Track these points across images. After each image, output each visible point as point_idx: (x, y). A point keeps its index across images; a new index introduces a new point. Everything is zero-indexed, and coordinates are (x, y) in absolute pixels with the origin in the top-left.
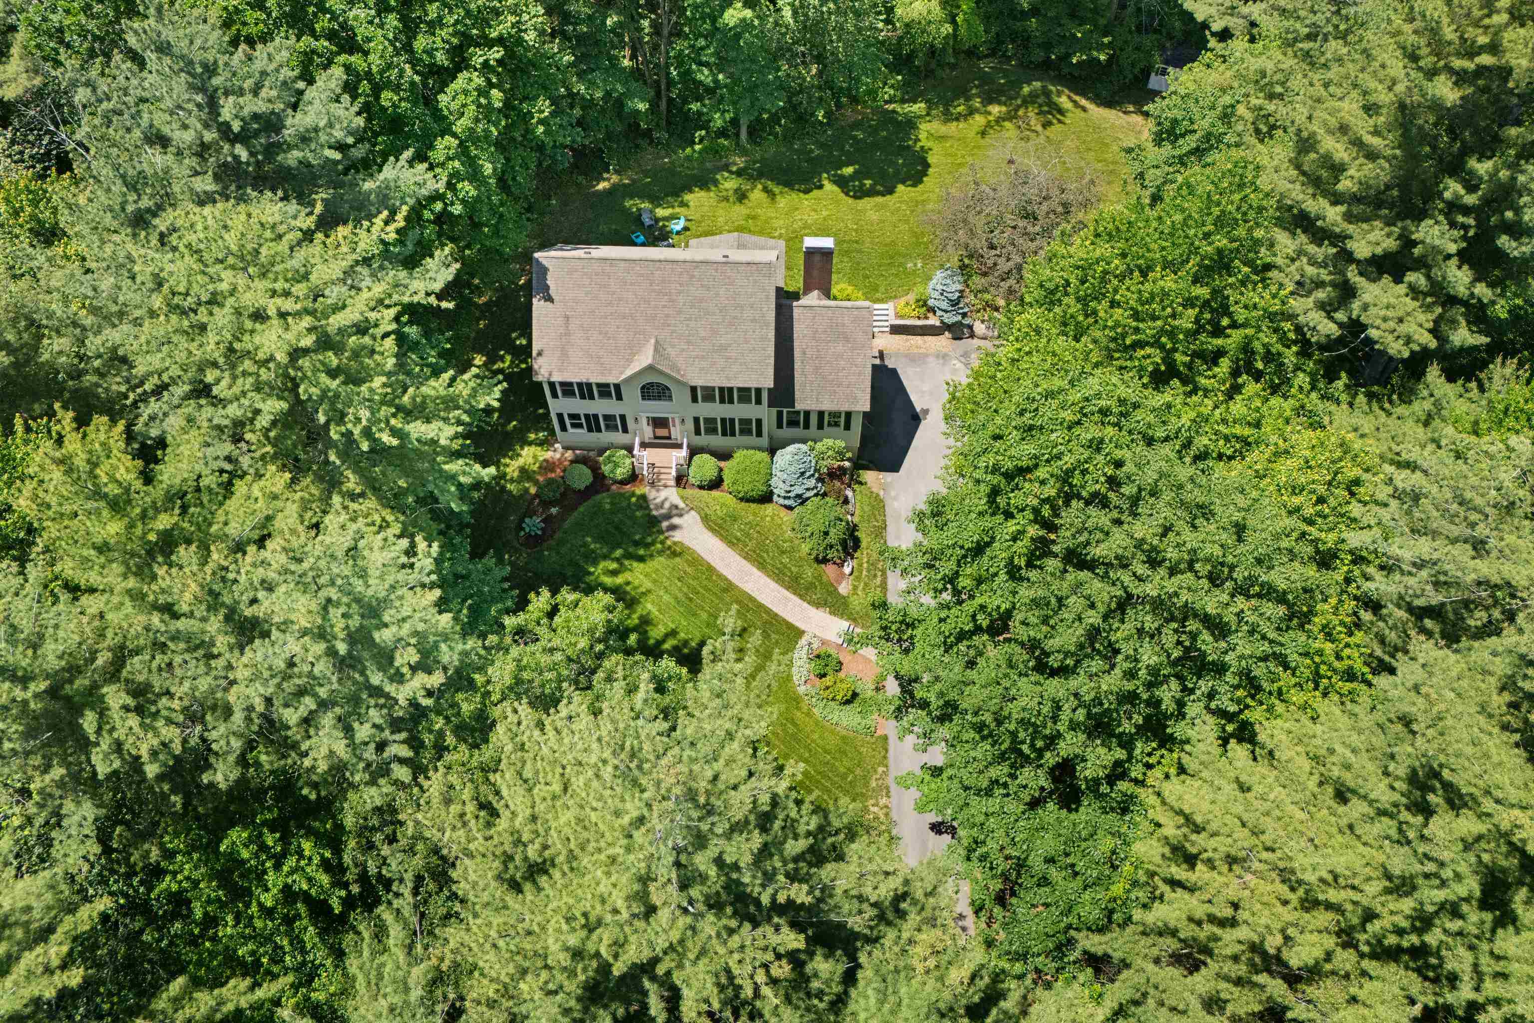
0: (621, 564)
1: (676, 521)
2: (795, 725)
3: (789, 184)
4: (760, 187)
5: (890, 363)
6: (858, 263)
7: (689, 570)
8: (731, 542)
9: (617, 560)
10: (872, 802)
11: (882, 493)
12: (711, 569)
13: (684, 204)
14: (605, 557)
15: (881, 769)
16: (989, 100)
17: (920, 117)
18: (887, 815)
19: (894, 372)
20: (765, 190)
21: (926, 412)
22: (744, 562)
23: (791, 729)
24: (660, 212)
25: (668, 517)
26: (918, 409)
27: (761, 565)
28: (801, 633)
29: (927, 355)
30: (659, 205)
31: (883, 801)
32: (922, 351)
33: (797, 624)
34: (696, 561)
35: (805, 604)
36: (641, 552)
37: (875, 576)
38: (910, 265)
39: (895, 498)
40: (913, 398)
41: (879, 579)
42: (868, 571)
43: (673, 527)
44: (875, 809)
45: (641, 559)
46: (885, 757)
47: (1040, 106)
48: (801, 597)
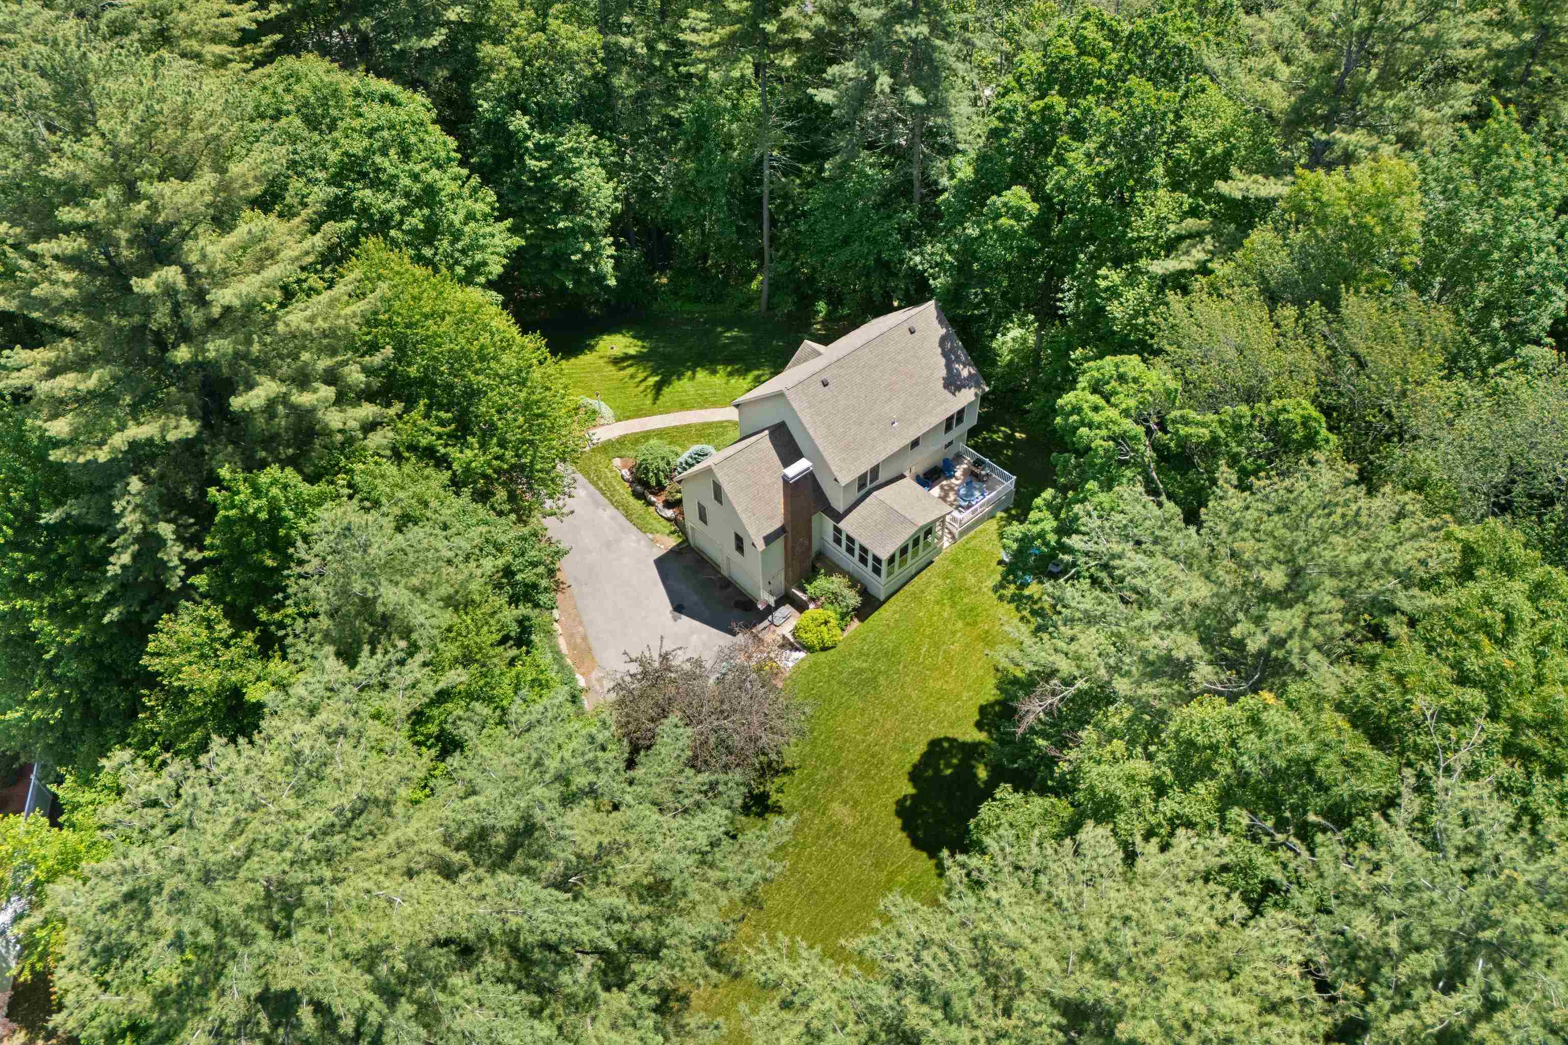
5: (742, 638)
11: (650, 537)
21: (675, 619)
22: (688, 423)
26: (683, 617)
27: (678, 428)
33: (624, 422)
35: (629, 433)
37: (606, 486)
39: (637, 542)
40: (695, 623)
41: (602, 487)
42: (613, 485)
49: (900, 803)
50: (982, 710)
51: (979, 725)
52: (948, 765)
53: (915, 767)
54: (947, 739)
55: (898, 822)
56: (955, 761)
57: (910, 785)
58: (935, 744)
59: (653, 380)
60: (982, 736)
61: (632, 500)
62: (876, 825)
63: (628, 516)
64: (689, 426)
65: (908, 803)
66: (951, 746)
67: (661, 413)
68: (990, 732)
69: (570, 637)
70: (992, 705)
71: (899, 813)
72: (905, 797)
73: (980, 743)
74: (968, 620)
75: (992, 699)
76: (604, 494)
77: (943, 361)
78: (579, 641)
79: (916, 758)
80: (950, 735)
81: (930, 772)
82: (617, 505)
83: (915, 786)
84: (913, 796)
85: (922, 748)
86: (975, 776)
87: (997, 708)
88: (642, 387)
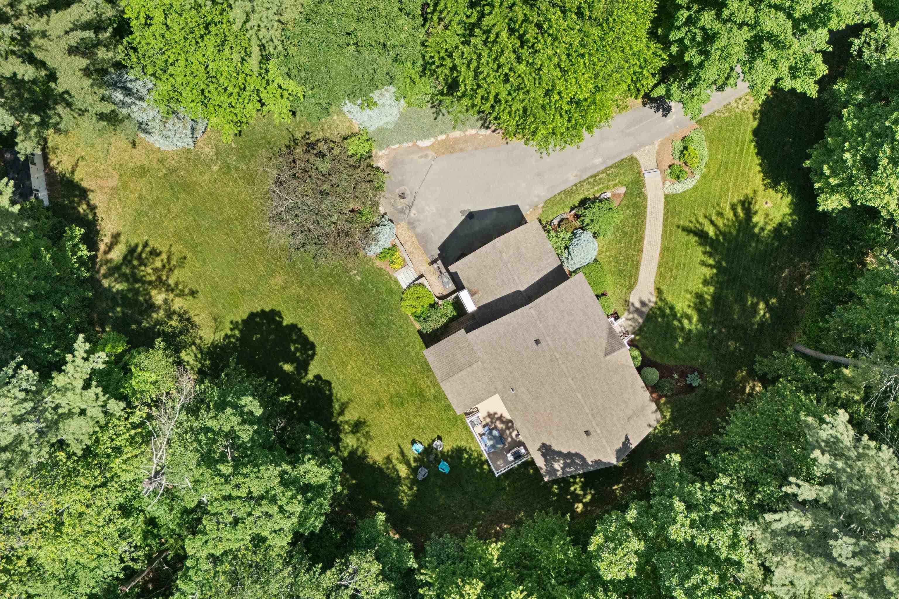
0: (682, 317)
1: (638, 305)
2: (719, 170)
3: (329, 399)
4: (341, 418)
5: (436, 253)
6: (377, 311)
7: (668, 276)
8: (637, 265)
9: (680, 321)
10: (737, 110)
11: (540, 206)
12: (660, 265)
13: (388, 459)
14: (682, 329)
15: (717, 115)
16: (151, 307)
17: (199, 348)
18: (740, 99)
19: (442, 248)
20: (342, 413)
21: (462, 212)
22: (644, 249)
23: (722, 170)
24: (403, 471)
25: (637, 310)
26: (463, 217)
27: (640, 240)
28: (666, 196)
29: (417, 236)
30: (399, 477)
31: (734, 105)
32: (414, 239)
33: (663, 200)
34: (661, 275)
35: (649, 203)
36: (668, 311)
37: (600, 179)
38: (358, 278)
39: (538, 196)
40: (455, 225)
41: (601, 176)
42: (599, 184)
43: (643, 304)
44: (740, 106)
45: (672, 308)
46: (710, 116)
47: (134, 267)
48: (645, 208)
49: (279, 314)
50: (329, 383)
51: (318, 377)
52: (296, 348)
53: (300, 330)
54: (314, 354)
55: (267, 309)
56: (298, 354)
57: (289, 323)
58: (313, 346)
59: (711, 232)
60: (310, 376)
61: (582, 197)
62: (268, 296)
63: (567, 193)
64: (640, 250)
65: (278, 319)
66: (308, 356)
67: (664, 231)
68: (312, 381)
69: (465, 140)
70: (330, 390)
71: (272, 311)
72: (282, 318)
73: (306, 374)
74: (394, 399)
75: (334, 391)
76: (591, 177)
77: (565, 451)
78: (460, 146)
79: (305, 332)
80: (316, 357)
81: (294, 337)
82: (579, 185)
83: (287, 325)
84: (281, 323)
85: (311, 338)
86: (287, 362)
87: (327, 392)
88: (702, 220)
